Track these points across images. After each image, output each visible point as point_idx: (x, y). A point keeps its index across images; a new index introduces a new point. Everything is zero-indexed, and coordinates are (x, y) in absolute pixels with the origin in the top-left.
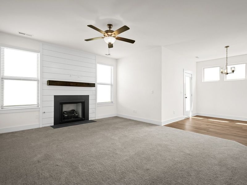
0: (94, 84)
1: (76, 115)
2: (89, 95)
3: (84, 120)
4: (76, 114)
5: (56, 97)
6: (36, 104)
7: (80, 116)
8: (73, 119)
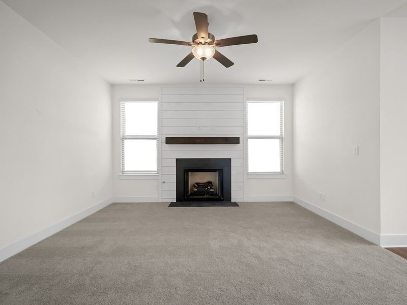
0: (238, 139)
1: (211, 190)
2: (230, 159)
3: (222, 200)
4: (211, 188)
5: (179, 161)
6: (156, 170)
7: (219, 192)
8: (206, 196)
